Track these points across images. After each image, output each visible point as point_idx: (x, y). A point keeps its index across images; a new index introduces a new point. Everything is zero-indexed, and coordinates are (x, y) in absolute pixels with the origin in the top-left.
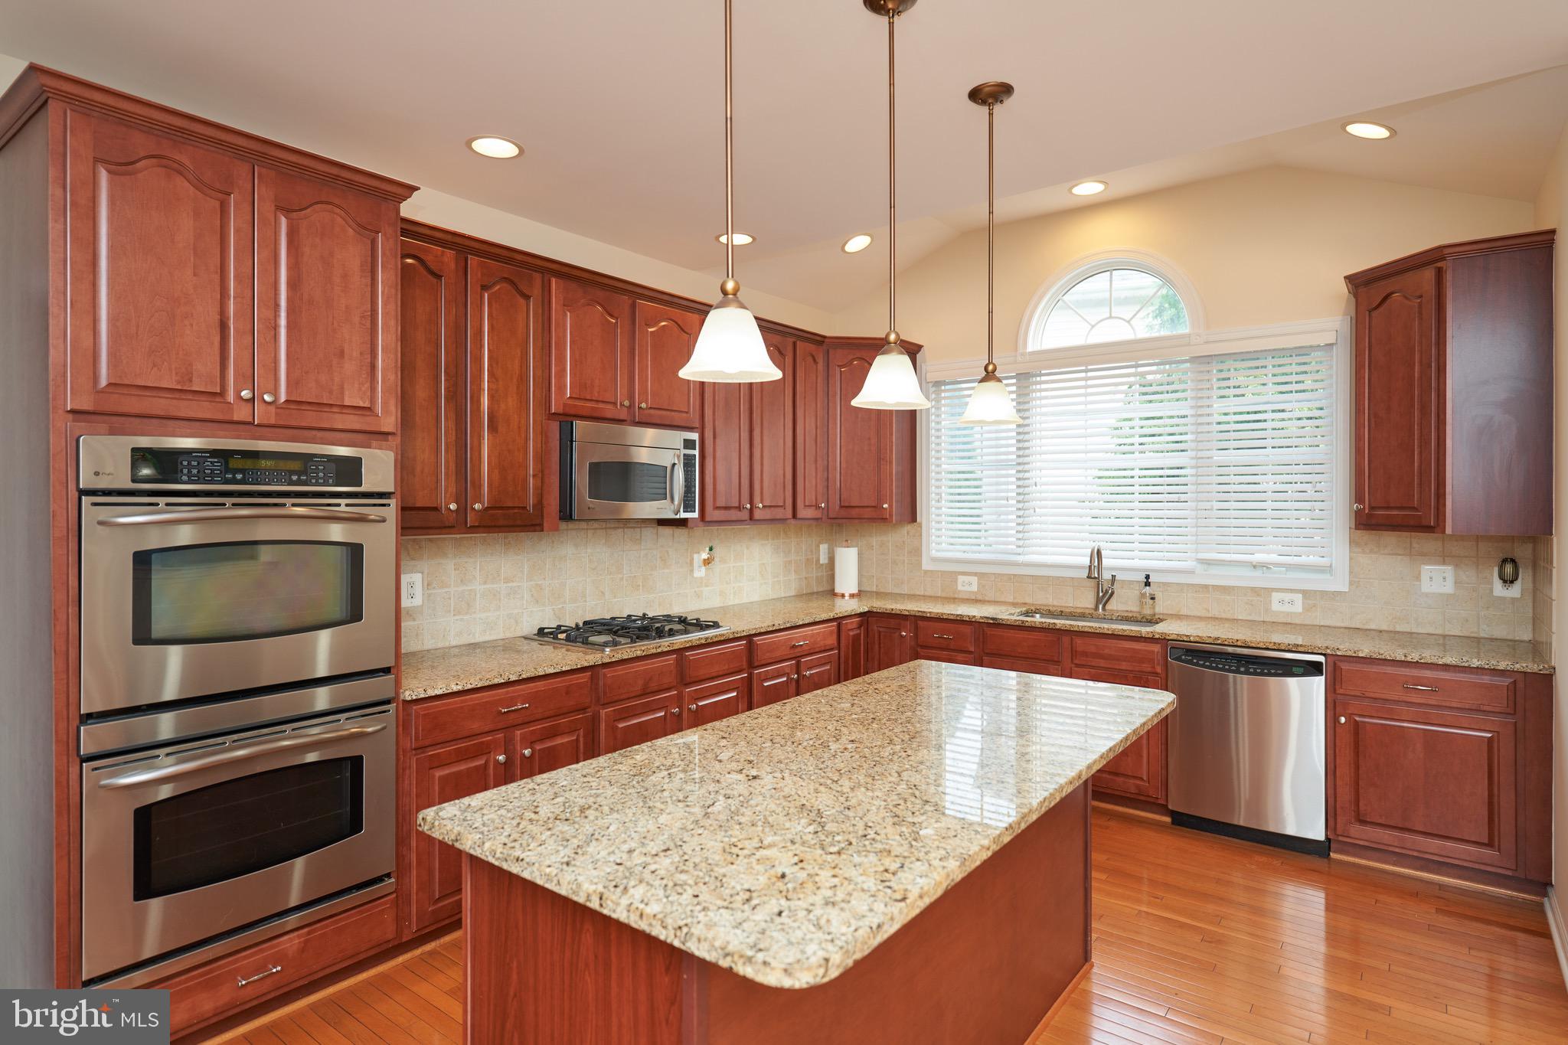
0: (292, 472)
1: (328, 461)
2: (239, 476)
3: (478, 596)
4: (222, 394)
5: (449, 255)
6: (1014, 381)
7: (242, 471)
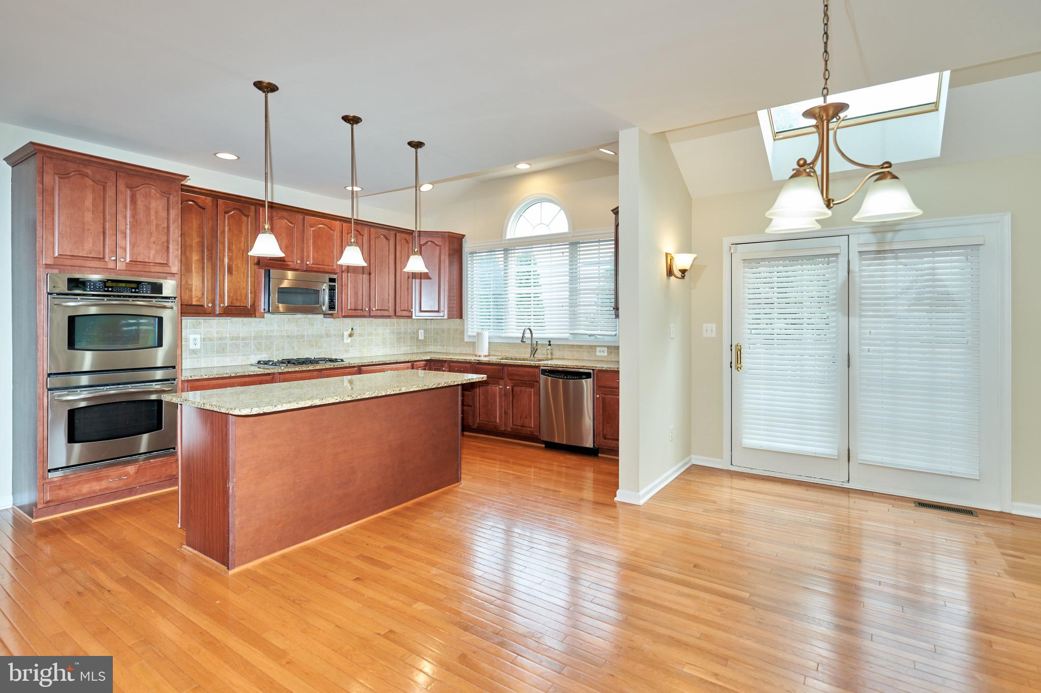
0: (132, 288)
1: (148, 284)
2: (110, 289)
3: (228, 346)
4: (104, 258)
5: (209, 199)
6: (503, 252)
7: (112, 287)
